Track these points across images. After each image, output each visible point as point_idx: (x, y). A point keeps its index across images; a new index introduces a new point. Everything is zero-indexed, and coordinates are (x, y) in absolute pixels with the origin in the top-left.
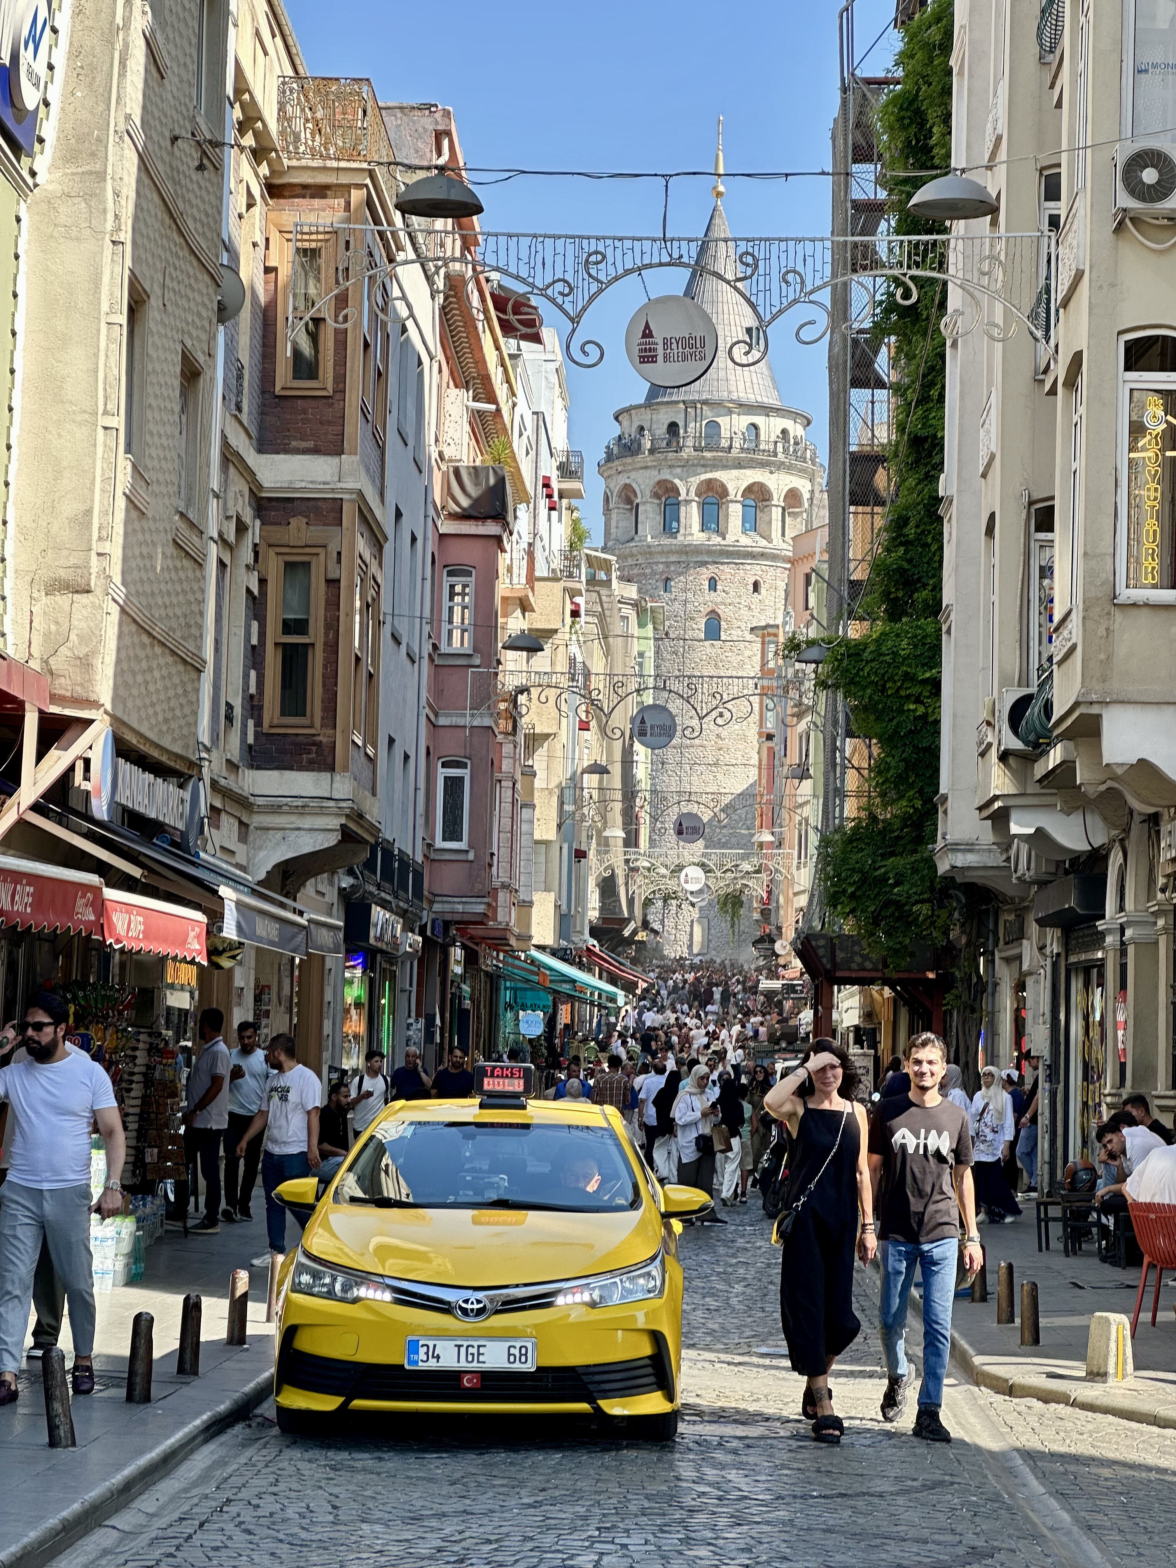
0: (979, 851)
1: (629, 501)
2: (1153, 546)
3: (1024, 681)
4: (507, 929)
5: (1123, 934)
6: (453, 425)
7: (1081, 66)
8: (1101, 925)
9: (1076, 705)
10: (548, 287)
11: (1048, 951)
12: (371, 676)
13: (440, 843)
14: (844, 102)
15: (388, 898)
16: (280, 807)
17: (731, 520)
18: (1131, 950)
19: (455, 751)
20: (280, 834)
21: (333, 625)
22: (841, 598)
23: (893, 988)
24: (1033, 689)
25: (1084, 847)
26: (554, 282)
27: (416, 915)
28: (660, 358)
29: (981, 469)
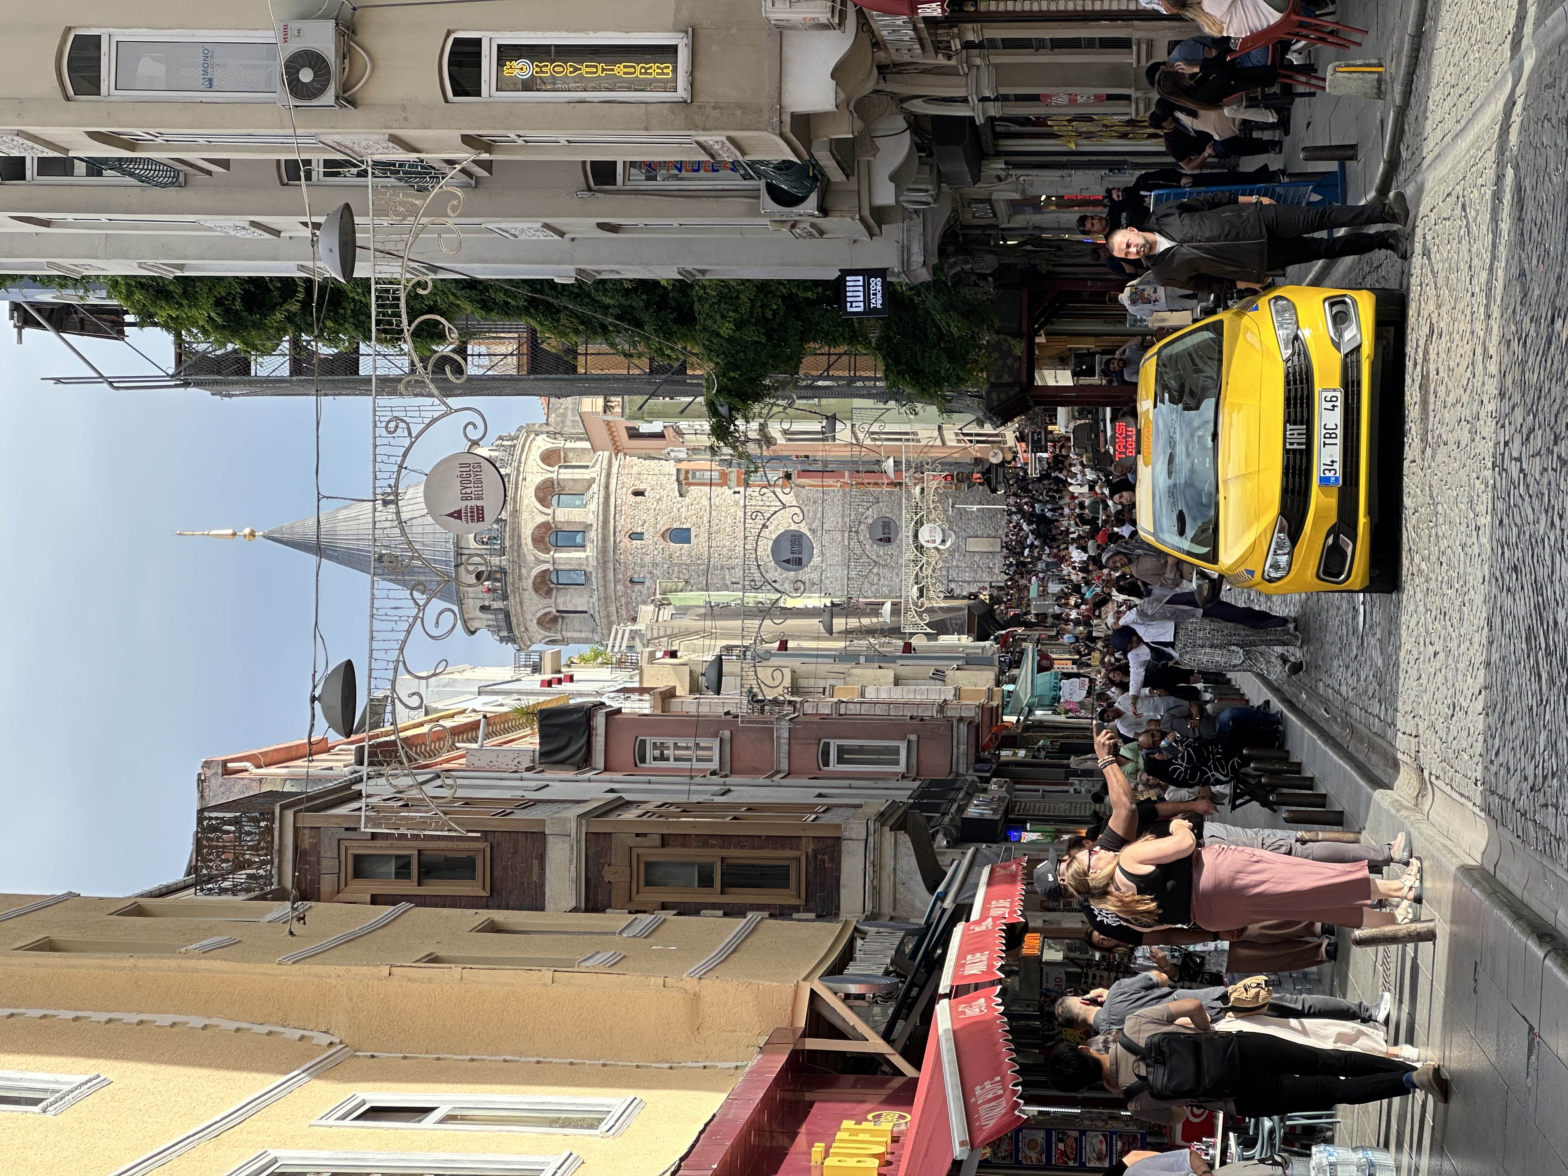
0: (909, 241)
1: (555, 620)
2: (638, 69)
3: (754, 195)
4: (982, 707)
5: (988, 99)
6: (500, 760)
7: (201, 141)
8: (980, 120)
9: (782, 135)
10: (417, 604)
11: (1002, 173)
12: (749, 809)
13: (902, 768)
14: (198, 384)
15: (955, 806)
16: (874, 888)
17: (572, 518)
18: (1003, 91)
19: (812, 754)
20: (900, 888)
21: (704, 840)
22: (666, 381)
23: (1036, 333)
24: (762, 184)
25: (907, 137)
26: (413, 599)
27: (970, 785)
28: (479, 503)
29: (556, 237)
